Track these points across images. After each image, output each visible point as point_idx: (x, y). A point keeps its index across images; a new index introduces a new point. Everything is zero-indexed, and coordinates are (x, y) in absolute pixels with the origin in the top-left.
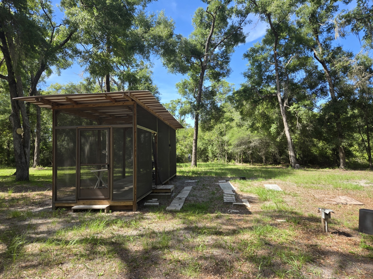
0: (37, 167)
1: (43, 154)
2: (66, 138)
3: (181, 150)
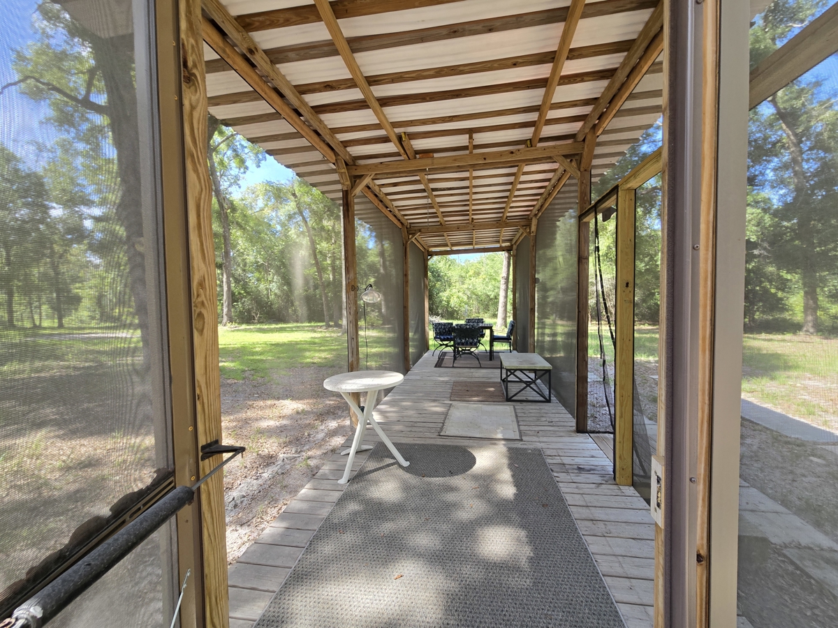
0: (229, 325)
1: (243, 303)
2: (275, 277)
3: (458, 297)
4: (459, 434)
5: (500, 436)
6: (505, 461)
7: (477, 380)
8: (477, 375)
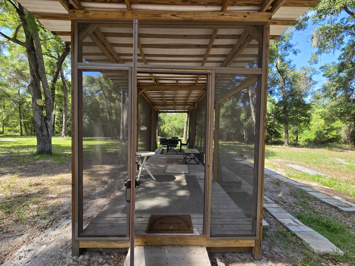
0: (65, 137)
4: (171, 172)
5: (183, 173)
6: (184, 178)
7: (175, 158)
8: (176, 157)
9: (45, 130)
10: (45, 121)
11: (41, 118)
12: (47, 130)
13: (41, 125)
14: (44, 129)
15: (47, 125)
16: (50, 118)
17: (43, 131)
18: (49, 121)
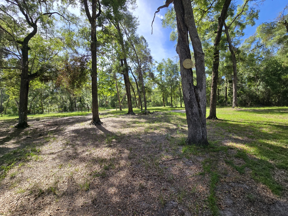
9: (195, 106)
10: (195, 91)
11: (189, 87)
12: (199, 105)
13: (190, 98)
14: (194, 104)
15: (198, 97)
16: (202, 85)
17: (193, 107)
18: (201, 91)
